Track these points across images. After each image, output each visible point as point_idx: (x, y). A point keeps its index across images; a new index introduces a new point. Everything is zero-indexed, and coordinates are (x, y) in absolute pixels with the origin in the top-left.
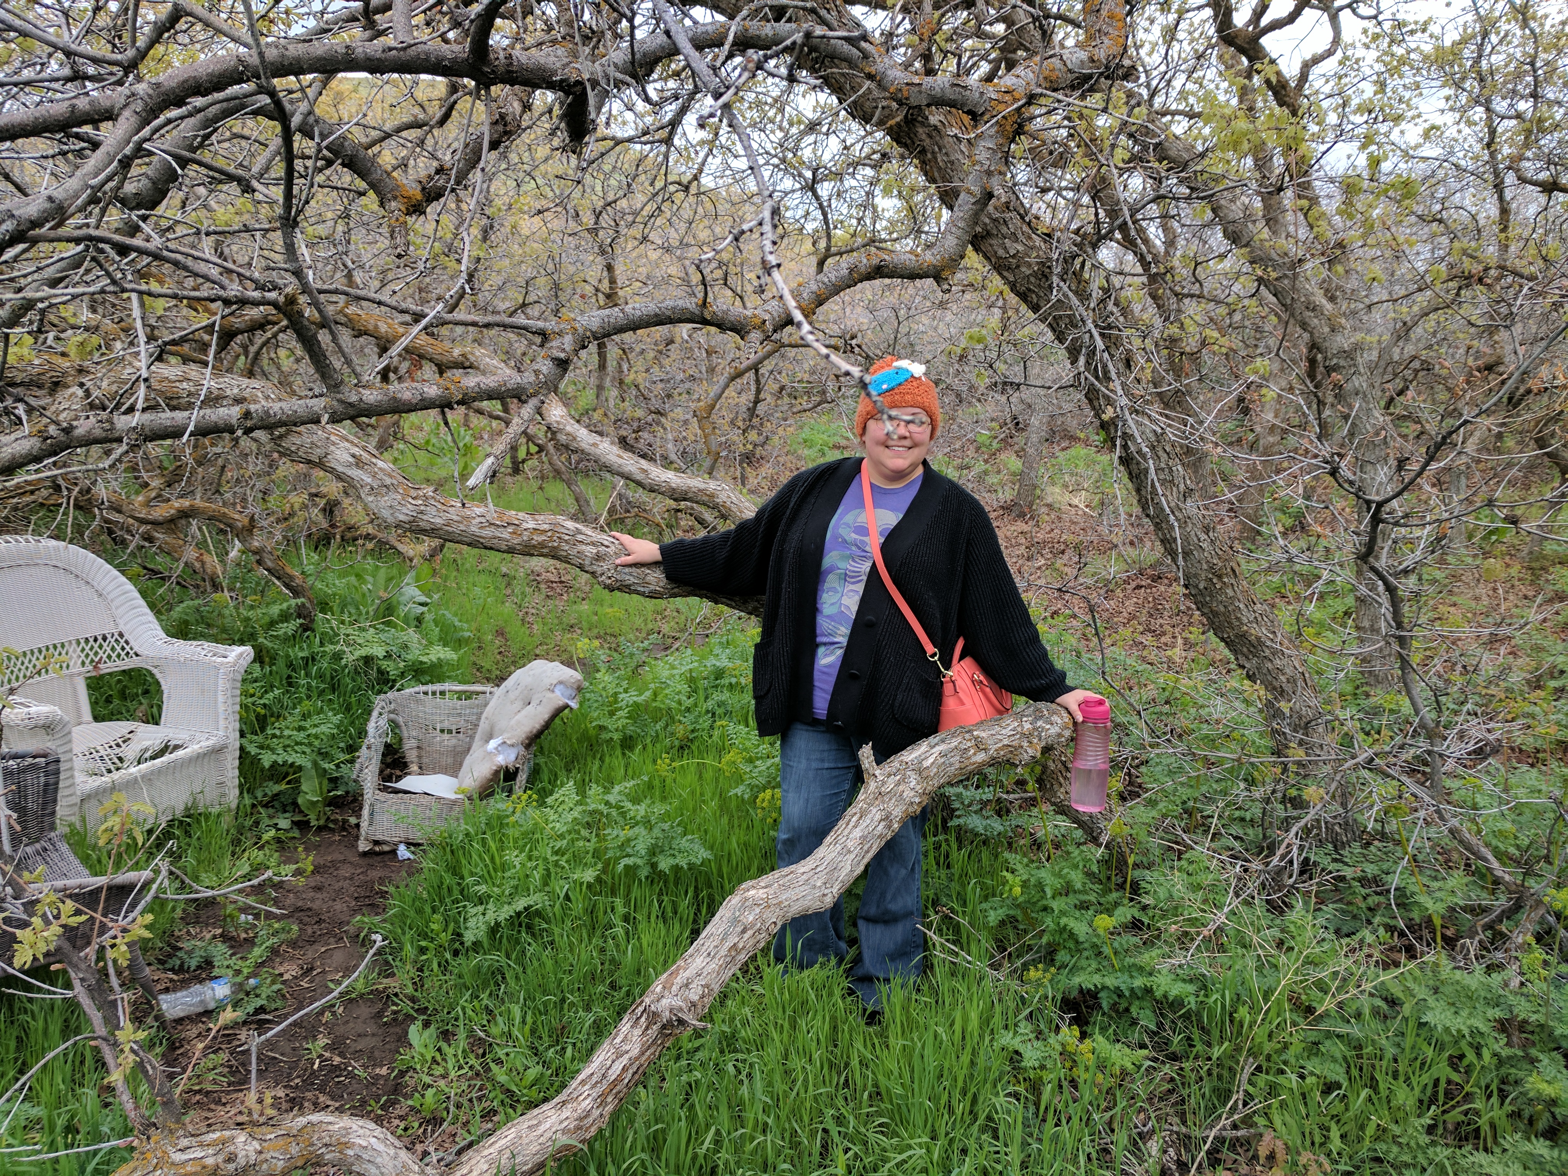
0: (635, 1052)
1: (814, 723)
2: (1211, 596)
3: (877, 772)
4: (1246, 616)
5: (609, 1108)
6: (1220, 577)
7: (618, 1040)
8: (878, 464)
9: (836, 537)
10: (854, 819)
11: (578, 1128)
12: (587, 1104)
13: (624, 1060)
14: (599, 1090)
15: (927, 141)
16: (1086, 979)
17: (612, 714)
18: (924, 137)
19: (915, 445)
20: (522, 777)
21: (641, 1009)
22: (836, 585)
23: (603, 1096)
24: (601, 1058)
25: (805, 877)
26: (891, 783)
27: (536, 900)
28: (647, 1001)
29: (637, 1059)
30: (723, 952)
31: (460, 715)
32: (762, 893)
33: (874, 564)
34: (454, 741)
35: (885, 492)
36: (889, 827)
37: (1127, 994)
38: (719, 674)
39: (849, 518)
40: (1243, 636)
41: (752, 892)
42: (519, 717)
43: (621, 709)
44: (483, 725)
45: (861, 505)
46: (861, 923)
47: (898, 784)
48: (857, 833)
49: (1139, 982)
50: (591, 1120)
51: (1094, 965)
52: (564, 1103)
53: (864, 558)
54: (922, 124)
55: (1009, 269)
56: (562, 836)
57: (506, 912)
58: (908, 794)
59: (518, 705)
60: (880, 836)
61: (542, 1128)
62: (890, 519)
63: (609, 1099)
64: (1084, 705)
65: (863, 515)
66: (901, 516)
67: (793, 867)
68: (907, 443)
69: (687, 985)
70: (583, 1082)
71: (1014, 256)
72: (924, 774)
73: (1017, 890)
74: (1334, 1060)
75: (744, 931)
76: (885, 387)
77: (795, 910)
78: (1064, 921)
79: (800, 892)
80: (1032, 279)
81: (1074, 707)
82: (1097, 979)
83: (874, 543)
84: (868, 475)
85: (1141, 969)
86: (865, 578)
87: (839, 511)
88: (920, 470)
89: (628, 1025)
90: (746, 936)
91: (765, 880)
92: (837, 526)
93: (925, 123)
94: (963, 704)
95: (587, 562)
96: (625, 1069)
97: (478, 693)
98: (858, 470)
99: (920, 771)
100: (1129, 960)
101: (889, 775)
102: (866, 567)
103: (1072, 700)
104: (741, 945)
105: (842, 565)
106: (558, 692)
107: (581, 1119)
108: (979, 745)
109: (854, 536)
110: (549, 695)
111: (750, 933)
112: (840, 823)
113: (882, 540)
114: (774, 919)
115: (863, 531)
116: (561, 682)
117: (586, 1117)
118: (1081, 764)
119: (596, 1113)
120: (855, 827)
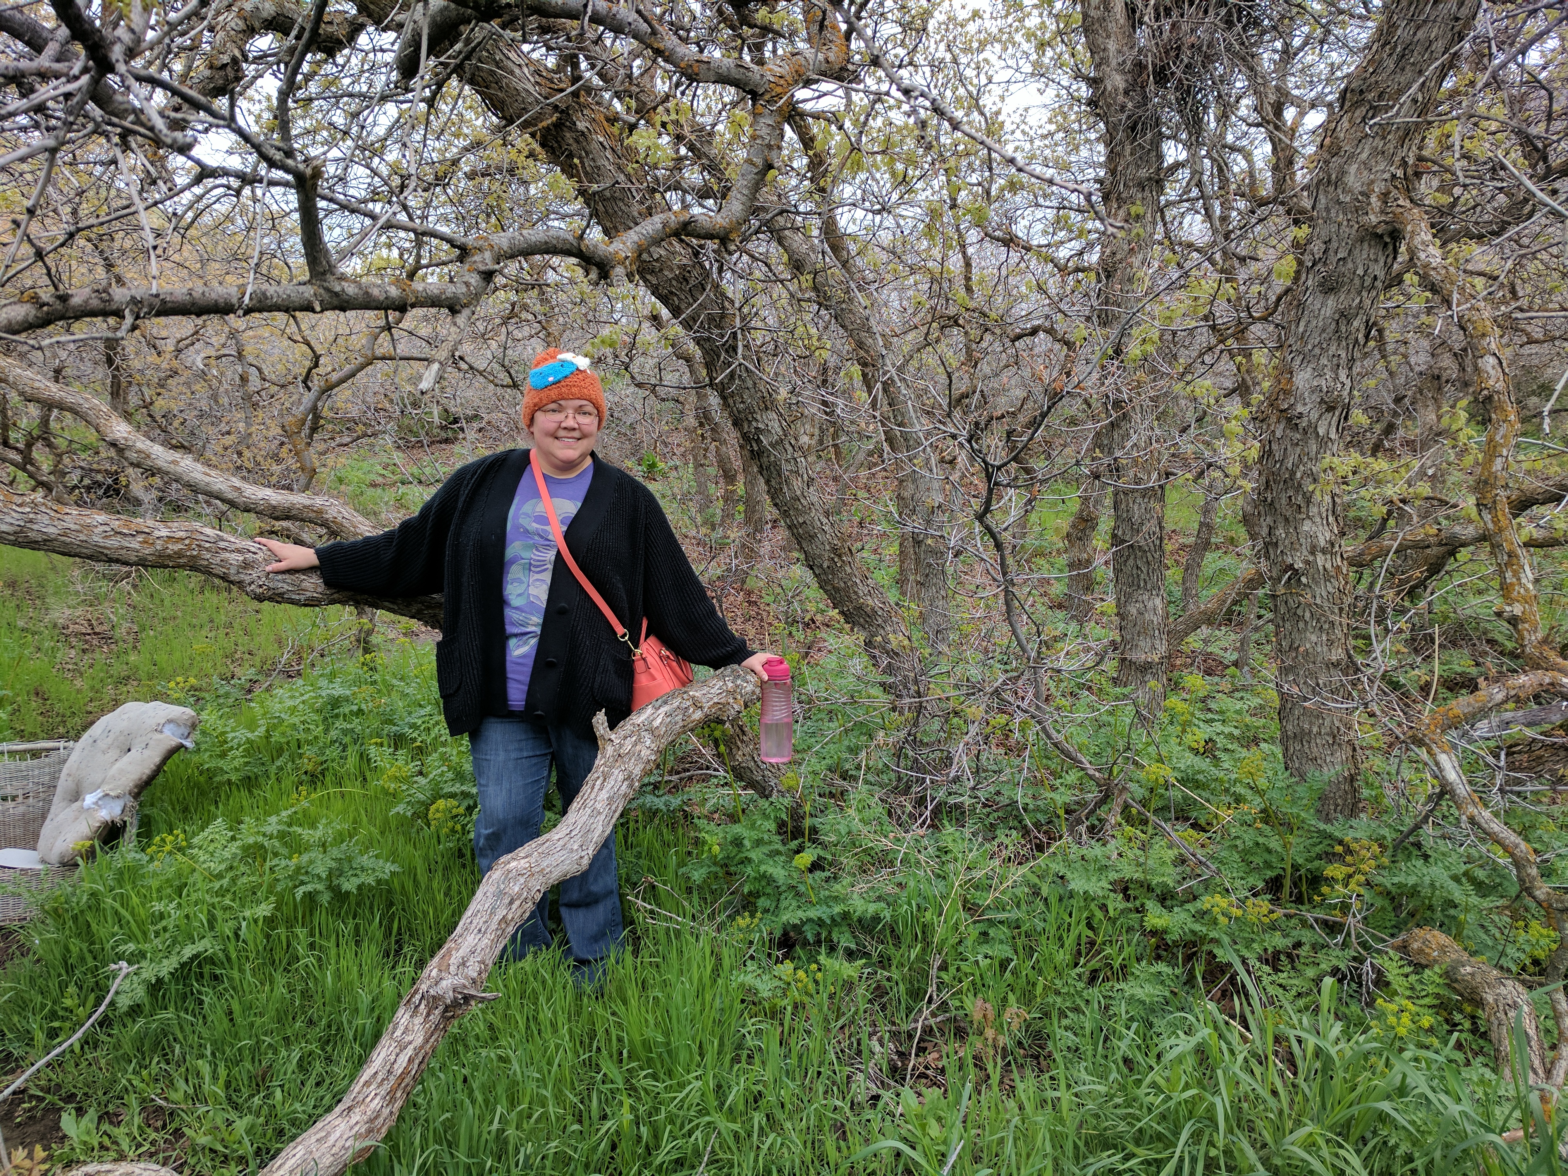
0: (419, 1041)
1: (509, 715)
2: (833, 574)
3: (613, 737)
4: (862, 590)
5: (398, 1104)
6: (840, 556)
7: (398, 1033)
8: (548, 455)
9: (517, 527)
10: (599, 782)
11: (370, 1131)
12: (376, 1104)
13: (409, 1051)
14: (387, 1086)
15: (574, 147)
16: (791, 915)
17: (223, 755)
18: (571, 141)
19: (584, 436)
20: (132, 831)
21: (418, 997)
22: (521, 575)
23: (392, 1093)
24: (382, 1055)
25: (561, 843)
26: (628, 745)
27: (206, 945)
28: (424, 987)
29: (421, 1047)
30: (494, 926)
31: (25, 778)
32: (523, 863)
33: (559, 552)
34: (21, 809)
35: (560, 482)
36: (631, 786)
37: (828, 922)
38: (335, 703)
39: (527, 508)
40: (860, 608)
41: (513, 864)
42: (118, 765)
43: (232, 748)
44: (64, 784)
45: (537, 495)
46: (564, 912)
47: (635, 744)
48: (604, 795)
49: (837, 909)
50: (381, 1120)
51: (795, 903)
52: (350, 1109)
53: (548, 547)
54: (570, 128)
55: (652, 272)
56: (220, 876)
57: (167, 967)
58: (645, 753)
59: (113, 754)
60: (625, 795)
61: (332, 1139)
62: (570, 507)
63: (398, 1094)
64: (767, 664)
65: (541, 504)
66: (579, 505)
67: (545, 837)
68: (576, 434)
69: (464, 964)
70: (367, 1084)
71: (657, 260)
72: (656, 733)
73: (716, 849)
74: (1001, 942)
75: (511, 903)
76: (551, 379)
77: (555, 876)
78: (763, 868)
79: (558, 857)
80: (674, 283)
81: (759, 668)
82: (800, 914)
83: (557, 532)
84: (538, 466)
85: (836, 898)
86: (550, 567)
87: (515, 502)
88: (589, 461)
89: (407, 1016)
90: (514, 906)
91: (522, 851)
92: (516, 516)
93: (573, 128)
94: (654, 679)
95: (233, 571)
96: (411, 1060)
97: (48, 750)
98: (528, 462)
99: (652, 731)
100: (824, 893)
101: (625, 738)
102: (551, 555)
103: (756, 661)
104: (510, 917)
105: (526, 554)
106: (168, 731)
107: (371, 1121)
108: (697, 705)
109: (535, 525)
110: (158, 736)
111: (517, 903)
112: (584, 788)
113: (565, 528)
114: (538, 886)
115: (543, 520)
116: (170, 721)
117: (376, 1118)
118: (768, 719)
119: (386, 1112)
120: (601, 789)
